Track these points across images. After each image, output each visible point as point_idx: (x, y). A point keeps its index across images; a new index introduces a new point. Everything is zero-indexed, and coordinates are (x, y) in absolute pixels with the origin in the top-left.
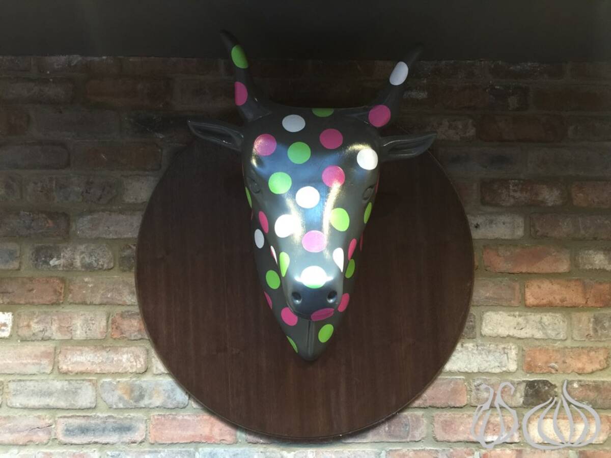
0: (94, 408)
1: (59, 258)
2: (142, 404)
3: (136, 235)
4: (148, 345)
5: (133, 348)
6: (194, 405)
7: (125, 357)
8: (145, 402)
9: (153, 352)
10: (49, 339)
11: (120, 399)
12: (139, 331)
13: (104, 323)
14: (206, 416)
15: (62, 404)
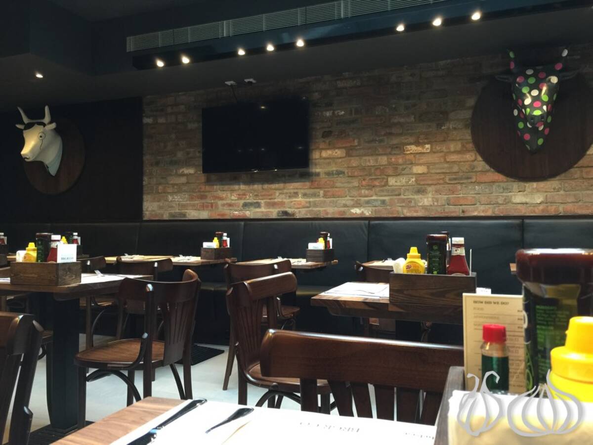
0: (458, 172)
1: (445, 126)
2: (474, 170)
3: (471, 116)
4: (476, 152)
5: (470, 153)
6: (492, 170)
7: (468, 156)
8: (476, 169)
9: (477, 154)
10: (442, 152)
11: (467, 169)
12: (472, 148)
13: (460, 146)
14: (496, 173)
15: (448, 171)
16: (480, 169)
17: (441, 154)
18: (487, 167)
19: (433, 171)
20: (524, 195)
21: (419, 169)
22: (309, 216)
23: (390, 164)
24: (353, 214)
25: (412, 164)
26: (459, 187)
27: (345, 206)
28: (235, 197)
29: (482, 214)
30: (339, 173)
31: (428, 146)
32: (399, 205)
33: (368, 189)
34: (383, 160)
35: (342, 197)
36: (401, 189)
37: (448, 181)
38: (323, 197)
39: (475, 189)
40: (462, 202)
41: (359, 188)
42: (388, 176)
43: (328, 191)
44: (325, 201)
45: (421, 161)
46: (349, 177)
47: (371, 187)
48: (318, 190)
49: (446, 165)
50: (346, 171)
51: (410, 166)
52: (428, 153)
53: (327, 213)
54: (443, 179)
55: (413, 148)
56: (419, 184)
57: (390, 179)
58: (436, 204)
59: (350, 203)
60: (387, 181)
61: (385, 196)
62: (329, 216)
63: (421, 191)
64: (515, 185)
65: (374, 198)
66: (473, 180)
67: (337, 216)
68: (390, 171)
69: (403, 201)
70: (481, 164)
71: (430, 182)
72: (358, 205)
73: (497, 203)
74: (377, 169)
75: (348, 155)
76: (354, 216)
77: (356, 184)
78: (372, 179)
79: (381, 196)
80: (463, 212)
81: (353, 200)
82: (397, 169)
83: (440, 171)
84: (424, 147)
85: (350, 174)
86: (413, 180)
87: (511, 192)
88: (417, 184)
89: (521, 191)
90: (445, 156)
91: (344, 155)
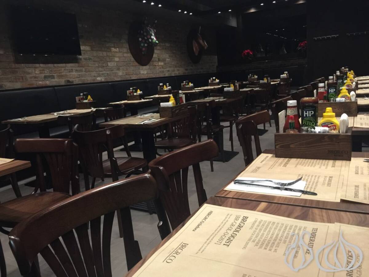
0: (127, 61)
1: (121, 41)
3: (127, 38)
5: (129, 54)
9: (131, 54)
11: (129, 60)
12: (129, 51)
13: (126, 50)
14: (136, 63)
15: (125, 61)
16: (132, 60)
17: (122, 53)
18: (134, 60)
19: (121, 60)
20: (143, 71)
21: (117, 59)
22: (80, 83)
23: (107, 56)
24: (99, 80)
25: (114, 56)
26: (128, 67)
27: (95, 76)
28: (38, 72)
29: (135, 78)
30: (90, 59)
31: (118, 49)
32: (113, 75)
33: (102, 68)
34: (105, 54)
35: (93, 72)
36: (112, 68)
37: (125, 65)
38: (85, 72)
39: (132, 68)
40: (130, 74)
41: (98, 67)
42: (107, 61)
43: (87, 69)
44: (86, 74)
45: (117, 56)
46: (94, 61)
48: (82, 68)
49: (124, 58)
50: (92, 58)
52: (118, 52)
53: (88, 81)
54: (123, 64)
55: (113, 49)
56: (118, 66)
57: (108, 63)
58: (123, 74)
59: (96, 75)
60: (108, 64)
61: (108, 71)
62: (89, 82)
63: (118, 69)
64: (141, 67)
65: (104, 72)
66: (131, 65)
67: (92, 82)
68: (108, 59)
69: (114, 73)
70: (132, 59)
71: (121, 65)
72: (99, 76)
73: (138, 74)
74: (103, 58)
75: (92, 50)
76: (99, 81)
77: (97, 65)
78: (102, 63)
79: (106, 71)
80: (130, 78)
81: (96, 73)
82: (110, 58)
83: (122, 60)
84: (117, 49)
85: (94, 60)
86: (116, 64)
87: (140, 69)
88: (117, 66)
89: (142, 69)
90: (123, 54)
91: (90, 50)
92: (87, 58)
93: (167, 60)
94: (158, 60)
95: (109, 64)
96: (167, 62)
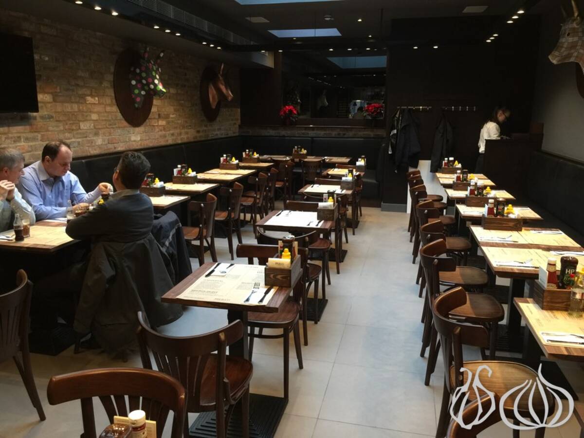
0: (111, 120)
2: (117, 119)
5: (115, 106)
6: (123, 119)
7: (114, 108)
10: (103, 104)
11: (114, 117)
13: (110, 101)
14: (125, 122)
15: (107, 119)
16: (119, 118)
17: (103, 106)
19: (101, 119)
20: (135, 135)
21: (94, 117)
22: (32, 160)
23: (79, 111)
25: (90, 112)
26: (112, 130)
30: (50, 117)
31: (97, 98)
32: (87, 145)
33: (69, 133)
34: (75, 107)
36: (87, 132)
37: (108, 126)
38: (41, 140)
39: (118, 132)
40: (114, 141)
41: (64, 131)
42: (79, 121)
43: (44, 135)
45: (95, 110)
46: (57, 121)
47: (71, 130)
48: (36, 134)
49: (106, 114)
50: (54, 116)
51: (90, 113)
52: (97, 104)
54: (104, 125)
55: (90, 99)
57: (81, 123)
58: (104, 143)
60: (79, 126)
61: (80, 138)
63: (96, 134)
64: (132, 129)
65: (73, 140)
66: (117, 126)
68: (80, 117)
69: (89, 141)
70: (119, 115)
71: (100, 127)
73: (127, 142)
74: (73, 115)
77: (62, 128)
78: (70, 124)
79: (77, 138)
80: (115, 148)
82: (83, 115)
83: (104, 119)
84: (95, 99)
85: (57, 119)
86: (92, 125)
87: (130, 134)
88: (95, 128)
89: (133, 133)
90: (105, 107)
91: (52, 100)
92: (45, 115)
93: (171, 116)
94: (157, 117)
95: (82, 125)
96: (170, 119)
